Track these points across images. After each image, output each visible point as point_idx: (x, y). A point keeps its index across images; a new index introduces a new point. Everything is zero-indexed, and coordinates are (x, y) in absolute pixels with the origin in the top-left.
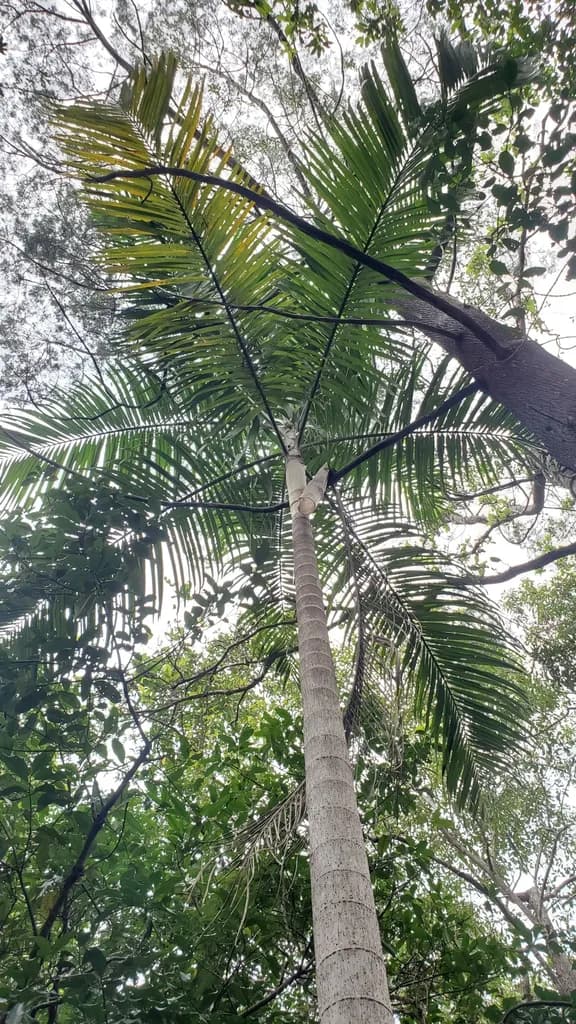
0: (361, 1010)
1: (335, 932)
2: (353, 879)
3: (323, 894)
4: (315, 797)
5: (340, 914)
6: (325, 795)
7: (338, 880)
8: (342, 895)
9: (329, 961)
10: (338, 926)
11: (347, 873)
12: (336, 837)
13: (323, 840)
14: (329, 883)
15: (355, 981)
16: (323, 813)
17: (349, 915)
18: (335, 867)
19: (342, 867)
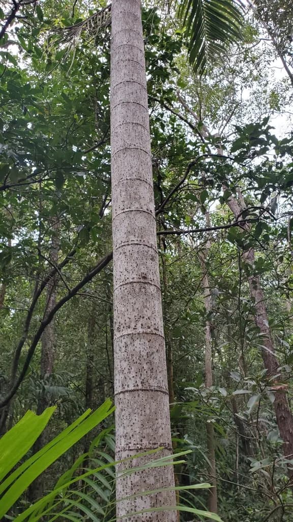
0: (133, 107)
1: (122, 74)
2: (135, 50)
3: (117, 57)
4: (117, 7)
5: (126, 66)
6: (123, 6)
7: (126, 50)
8: (128, 57)
9: (118, 87)
10: (124, 71)
11: (132, 47)
12: (127, 28)
13: (120, 29)
14: (121, 51)
15: (131, 95)
16: (120, 15)
17: (131, 66)
18: (125, 43)
19: (129, 43)
